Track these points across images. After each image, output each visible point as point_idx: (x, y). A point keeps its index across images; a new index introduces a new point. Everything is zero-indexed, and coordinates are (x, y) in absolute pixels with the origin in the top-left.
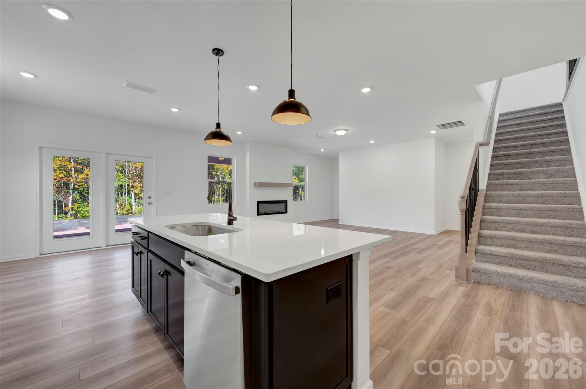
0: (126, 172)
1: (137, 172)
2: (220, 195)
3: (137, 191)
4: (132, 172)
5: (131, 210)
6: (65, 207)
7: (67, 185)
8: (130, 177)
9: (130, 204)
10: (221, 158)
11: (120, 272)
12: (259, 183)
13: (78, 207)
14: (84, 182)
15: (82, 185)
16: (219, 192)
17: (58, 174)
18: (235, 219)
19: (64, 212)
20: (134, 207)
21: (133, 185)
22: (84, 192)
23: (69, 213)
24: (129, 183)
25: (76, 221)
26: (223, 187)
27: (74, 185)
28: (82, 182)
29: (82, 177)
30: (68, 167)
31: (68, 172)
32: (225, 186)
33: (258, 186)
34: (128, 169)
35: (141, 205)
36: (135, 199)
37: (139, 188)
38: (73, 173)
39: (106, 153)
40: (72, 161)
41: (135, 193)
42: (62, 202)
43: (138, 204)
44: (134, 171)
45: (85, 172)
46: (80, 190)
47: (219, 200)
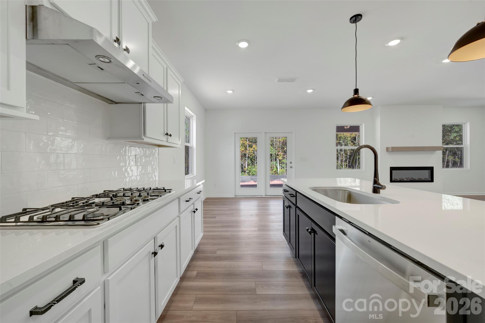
0: (274, 145)
1: (280, 145)
2: (343, 160)
3: (280, 158)
4: (277, 145)
5: (277, 171)
6: (244, 168)
7: (245, 155)
8: (276, 149)
9: (276, 167)
10: (347, 126)
11: (274, 216)
12: (392, 147)
13: (250, 168)
14: (253, 153)
15: (252, 155)
16: (342, 158)
17: (241, 148)
18: (383, 187)
19: (244, 171)
20: (279, 169)
21: (278, 154)
22: (253, 159)
23: (246, 172)
24: (276, 152)
25: (249, 177)
26: (346, 153)
27: (248, 155)
28: (252, 153)
29: (252, 150)
30: (245, 144)
31: (246, 147)
32: (347, 153)
33: (392, 151)
34: (275, 143)
35: (283, 168)
36: (279, 164)
37: (282, 156)
38: (248, 147)
39: (265, 133)
40: (247, 140)
41: (279, 159)
42: (243, 165)
43: (281, 167)
44: (279, 144)
45: (253, 147)
46: (251, 158)
47: (342, 165)
